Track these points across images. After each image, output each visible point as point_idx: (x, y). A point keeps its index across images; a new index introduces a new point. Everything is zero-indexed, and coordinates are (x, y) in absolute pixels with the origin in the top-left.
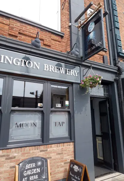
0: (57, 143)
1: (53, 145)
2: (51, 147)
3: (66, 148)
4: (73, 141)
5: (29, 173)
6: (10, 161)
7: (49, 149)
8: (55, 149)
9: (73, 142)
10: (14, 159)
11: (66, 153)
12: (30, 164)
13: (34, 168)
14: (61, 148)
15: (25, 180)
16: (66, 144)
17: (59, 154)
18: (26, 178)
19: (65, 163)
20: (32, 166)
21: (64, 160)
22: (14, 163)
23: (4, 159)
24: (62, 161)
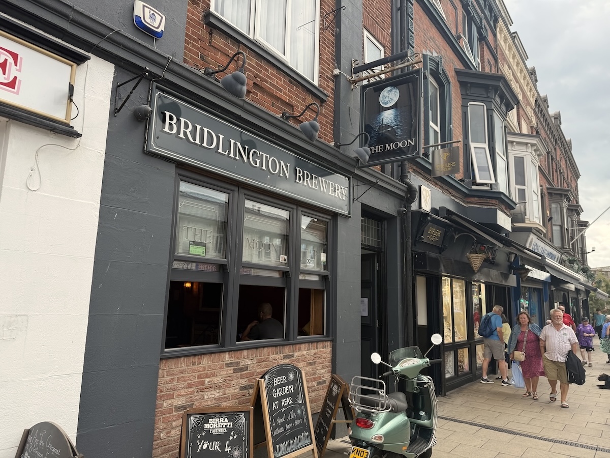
0: (308, 342)
1: (303, 346)
2: (300, 350)
3: (320, 352)
4: (330, 338)
5: (279, 393)
6: (241, 375)
7: (296, 354)
8: (305, 353)
9: (330, 341)
10: (245, 372)
11: (320, 363)
12: (279, 378)
13: (285, 385)
14: (313, 351)
15: (276, 404)
16: (320, 345)
17: (311, 364)
18: (277, 402)
19: (319, 383)
20: (282, 381)
21: (316, 376)
22: (246, 379)
23: (232, 371)
24: (314, 380)
